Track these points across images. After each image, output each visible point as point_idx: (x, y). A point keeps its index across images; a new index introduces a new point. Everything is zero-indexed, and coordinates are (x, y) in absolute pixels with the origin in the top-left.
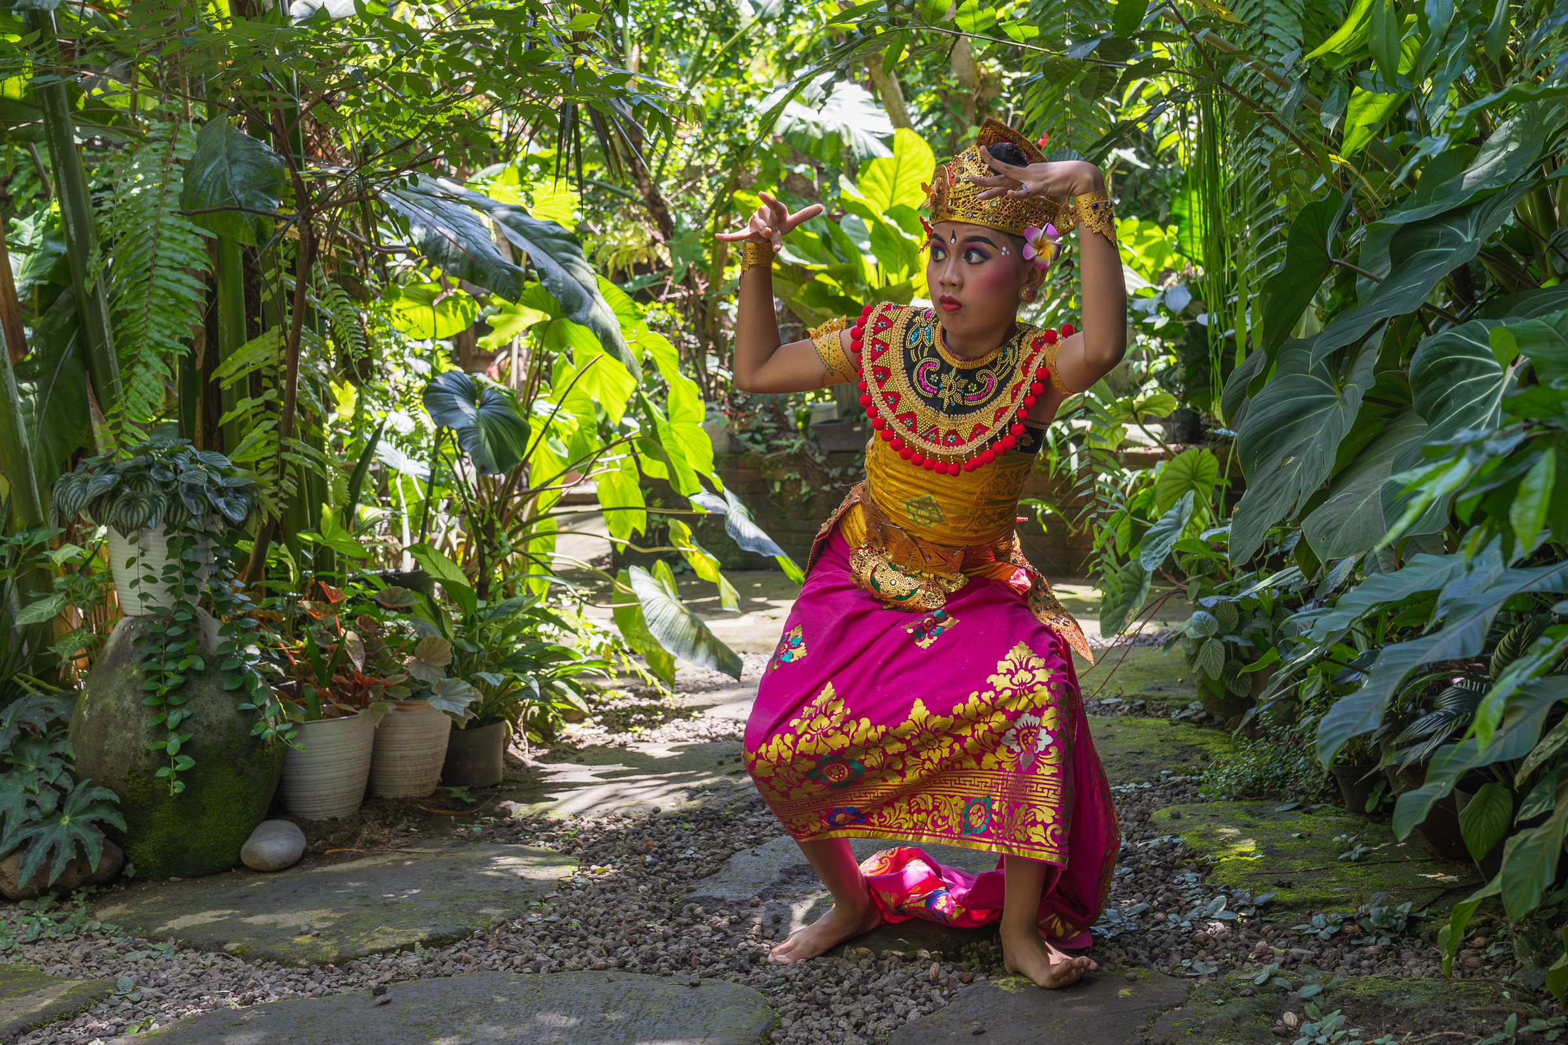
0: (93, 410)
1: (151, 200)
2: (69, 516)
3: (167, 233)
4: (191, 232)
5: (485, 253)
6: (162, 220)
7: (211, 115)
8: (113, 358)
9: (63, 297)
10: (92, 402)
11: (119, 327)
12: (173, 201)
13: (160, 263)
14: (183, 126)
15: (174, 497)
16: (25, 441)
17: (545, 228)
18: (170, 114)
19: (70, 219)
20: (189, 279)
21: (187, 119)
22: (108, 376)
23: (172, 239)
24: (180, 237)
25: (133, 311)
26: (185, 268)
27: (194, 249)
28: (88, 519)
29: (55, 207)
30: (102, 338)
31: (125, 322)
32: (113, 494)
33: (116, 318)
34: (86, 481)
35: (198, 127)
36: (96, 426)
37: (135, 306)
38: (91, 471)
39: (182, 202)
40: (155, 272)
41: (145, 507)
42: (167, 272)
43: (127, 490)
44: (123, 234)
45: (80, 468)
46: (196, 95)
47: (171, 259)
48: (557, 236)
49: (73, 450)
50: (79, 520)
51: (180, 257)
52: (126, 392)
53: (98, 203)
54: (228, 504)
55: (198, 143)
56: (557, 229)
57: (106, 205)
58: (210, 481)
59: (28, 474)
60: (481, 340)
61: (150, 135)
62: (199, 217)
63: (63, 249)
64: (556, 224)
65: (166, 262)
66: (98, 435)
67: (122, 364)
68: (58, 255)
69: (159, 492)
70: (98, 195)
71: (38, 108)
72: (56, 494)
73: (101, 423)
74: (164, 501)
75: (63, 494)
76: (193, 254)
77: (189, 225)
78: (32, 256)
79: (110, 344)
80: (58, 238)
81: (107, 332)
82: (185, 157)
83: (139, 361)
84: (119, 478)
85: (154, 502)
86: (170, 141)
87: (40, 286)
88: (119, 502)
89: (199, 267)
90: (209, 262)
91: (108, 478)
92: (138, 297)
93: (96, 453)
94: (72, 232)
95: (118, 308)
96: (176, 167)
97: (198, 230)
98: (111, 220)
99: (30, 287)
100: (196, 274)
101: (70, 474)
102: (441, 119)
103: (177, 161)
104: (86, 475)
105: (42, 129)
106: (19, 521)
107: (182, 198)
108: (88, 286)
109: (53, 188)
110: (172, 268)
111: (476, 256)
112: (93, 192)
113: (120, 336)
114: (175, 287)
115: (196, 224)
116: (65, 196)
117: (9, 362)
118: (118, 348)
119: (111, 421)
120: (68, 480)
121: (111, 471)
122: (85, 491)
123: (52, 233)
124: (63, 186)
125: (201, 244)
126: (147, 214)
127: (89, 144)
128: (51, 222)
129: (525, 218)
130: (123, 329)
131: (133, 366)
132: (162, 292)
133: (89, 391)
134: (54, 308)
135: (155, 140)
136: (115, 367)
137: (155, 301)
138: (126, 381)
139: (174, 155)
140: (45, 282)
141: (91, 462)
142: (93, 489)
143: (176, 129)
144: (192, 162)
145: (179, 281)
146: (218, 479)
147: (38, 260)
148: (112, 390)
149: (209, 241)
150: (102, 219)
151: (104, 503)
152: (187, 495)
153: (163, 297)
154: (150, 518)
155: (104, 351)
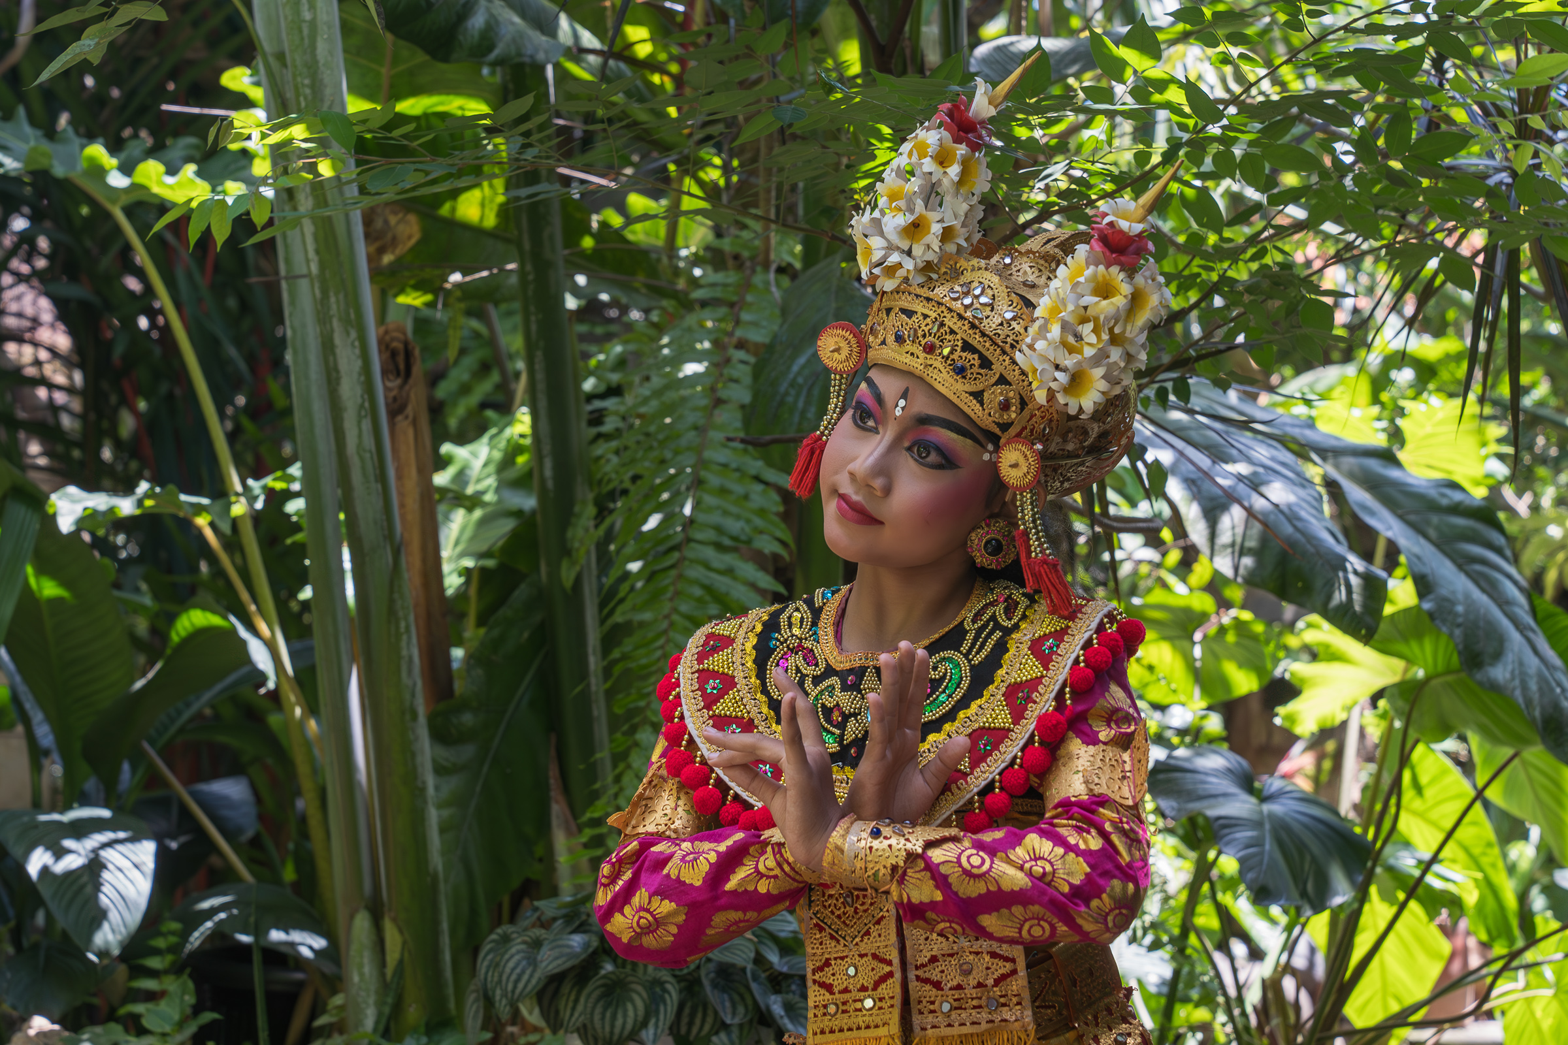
0: (557, 809)
1: (692, 418)
2: (502, 1008)
3: (713, 480)
4: (757, 479)
5: (1311, 538)
6: (708, 454)
7: (809, 258)
8: (599, 710)
9: (522, 593)
10: (556, 793)
11: (616, 654)
12: (729, 420)
13: (699, 536)
14: (758, 279)
15: (691, 986)
16: (436, 860)
17: (1433, 493)
18: (736, 257)
19: (547, 448)
20: (749, 570)
21: (766, 265)
22: (588, 746)
23: (723, 491)
24: (738, 489)
25: (642, 625)
26: (739, 546)
27: (762, 512)
28: (532, 1015)
29: (522, 424)
30: (583, 675)
31: (628, 645)
32: (584, 970)
33: (610, 640)
34: (537, 944)
35: (786, 281)
36: (560, 840)
37: (647, 616)
38: (545, 924)
39: (747, 423)
40: (691, 552)
41: (637, 1004)
42: (709, 553)
43: (609, 967)
44: (635, 478)
45: (527, 917)
46: (785, 219)
47: (719, 529)
48: (1457, 509)
49: (516, 883)
50: (516, 1017)
51: (735, 526)
52: (618, 779)
53: (597, 419)
54: (789, 1008)
55: (784, 311)
56: (1457, 496)
57: (609, 425)
58: (759, 960)
59: (435, 923)
60: (1281, 710)
61: (698, 294)
62: (776, 450)
63: (529, 502)
64: (1454, 486)
65: (710, 535)
66: (563, 859)
67: (613, 727)
68: (518, 514)
69: (665, 975)
70: (598, 404)
71: (507, 241)
72: (483, 965)
73: (569, 834)
74: (673, 994)
75: (494, 965)
76: (758, 522)
77: (756, 465)
78: (478, 513)
79: (597, 684)
80: (521, 483)
81: (594, 662)
82: (758, 336)
83: (646, 721)
84: (595, 943)
85: (655, 989)
86: (732, 305)
87: (483, 570)
88: (593, 987)
89: (768, 546)
90: (787, 537)
91: (577, 941)
92: (653, 598)
93: (554, 892)
94: (548, 472)
95: (618, 618)
96: (741, 355)
97: (771, 475)
98: (617, 452)
99: (467, 573)
100: (760, 560)
101: (506, 928)
102: (1241, 273)
103: (741, 345)
104: (538, 932)
105: (514, 280)
106: (413, 1013)
107: (749, 413)
108: (567, 576)
109: (521, 387)
110: (719, 547)
111: (1292, 544)
112: (590, 397)
113: (617, 670)
114: (722, 583)
115: (770, 464)
116: (543, 403)
117: (421, 710)
118: (610, 694)
119: (588, 833)
120: (506, 939)
121: (581, 928)
122: (533, 963)
123: (511, 474)
124: (541, 386)
125: (774, 504)
126: (683, 442)
127: (591, 310)
128: (514, 450)
129: (1394, 473)
130: (624, 657)
131: (633, 730)
132: (698, 592)
133: (553, 772)
134: (505, 612)
135: (704, 304)
136: (601, 730)
137: (684, 608)
138: (620, 757)
139: (739, 333)
140: (490, 563)
141: (547, 907)
142: (550, 961)
143: (747, 285)
144: (770, 348)
145: (729, 572)
146: (774, 958)
147: (483, 522)
148: (592, 773)
149: (786, 496)
150: (600, 449)
151: (566, 988)
152: (715, 985)
153: (700, 600)
154: (644, 1024)
155: (585, 699)
